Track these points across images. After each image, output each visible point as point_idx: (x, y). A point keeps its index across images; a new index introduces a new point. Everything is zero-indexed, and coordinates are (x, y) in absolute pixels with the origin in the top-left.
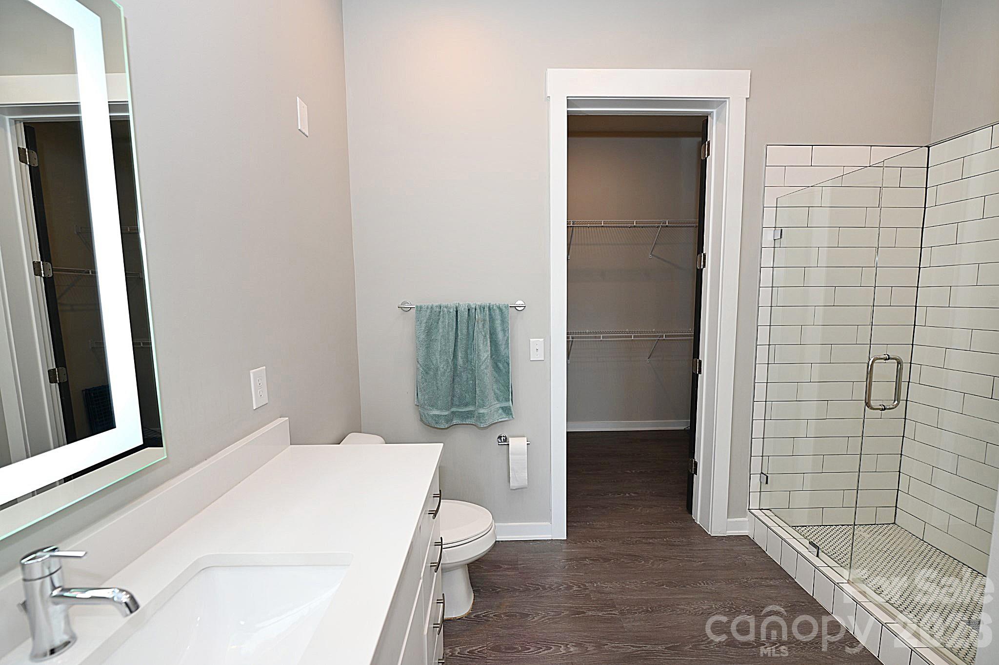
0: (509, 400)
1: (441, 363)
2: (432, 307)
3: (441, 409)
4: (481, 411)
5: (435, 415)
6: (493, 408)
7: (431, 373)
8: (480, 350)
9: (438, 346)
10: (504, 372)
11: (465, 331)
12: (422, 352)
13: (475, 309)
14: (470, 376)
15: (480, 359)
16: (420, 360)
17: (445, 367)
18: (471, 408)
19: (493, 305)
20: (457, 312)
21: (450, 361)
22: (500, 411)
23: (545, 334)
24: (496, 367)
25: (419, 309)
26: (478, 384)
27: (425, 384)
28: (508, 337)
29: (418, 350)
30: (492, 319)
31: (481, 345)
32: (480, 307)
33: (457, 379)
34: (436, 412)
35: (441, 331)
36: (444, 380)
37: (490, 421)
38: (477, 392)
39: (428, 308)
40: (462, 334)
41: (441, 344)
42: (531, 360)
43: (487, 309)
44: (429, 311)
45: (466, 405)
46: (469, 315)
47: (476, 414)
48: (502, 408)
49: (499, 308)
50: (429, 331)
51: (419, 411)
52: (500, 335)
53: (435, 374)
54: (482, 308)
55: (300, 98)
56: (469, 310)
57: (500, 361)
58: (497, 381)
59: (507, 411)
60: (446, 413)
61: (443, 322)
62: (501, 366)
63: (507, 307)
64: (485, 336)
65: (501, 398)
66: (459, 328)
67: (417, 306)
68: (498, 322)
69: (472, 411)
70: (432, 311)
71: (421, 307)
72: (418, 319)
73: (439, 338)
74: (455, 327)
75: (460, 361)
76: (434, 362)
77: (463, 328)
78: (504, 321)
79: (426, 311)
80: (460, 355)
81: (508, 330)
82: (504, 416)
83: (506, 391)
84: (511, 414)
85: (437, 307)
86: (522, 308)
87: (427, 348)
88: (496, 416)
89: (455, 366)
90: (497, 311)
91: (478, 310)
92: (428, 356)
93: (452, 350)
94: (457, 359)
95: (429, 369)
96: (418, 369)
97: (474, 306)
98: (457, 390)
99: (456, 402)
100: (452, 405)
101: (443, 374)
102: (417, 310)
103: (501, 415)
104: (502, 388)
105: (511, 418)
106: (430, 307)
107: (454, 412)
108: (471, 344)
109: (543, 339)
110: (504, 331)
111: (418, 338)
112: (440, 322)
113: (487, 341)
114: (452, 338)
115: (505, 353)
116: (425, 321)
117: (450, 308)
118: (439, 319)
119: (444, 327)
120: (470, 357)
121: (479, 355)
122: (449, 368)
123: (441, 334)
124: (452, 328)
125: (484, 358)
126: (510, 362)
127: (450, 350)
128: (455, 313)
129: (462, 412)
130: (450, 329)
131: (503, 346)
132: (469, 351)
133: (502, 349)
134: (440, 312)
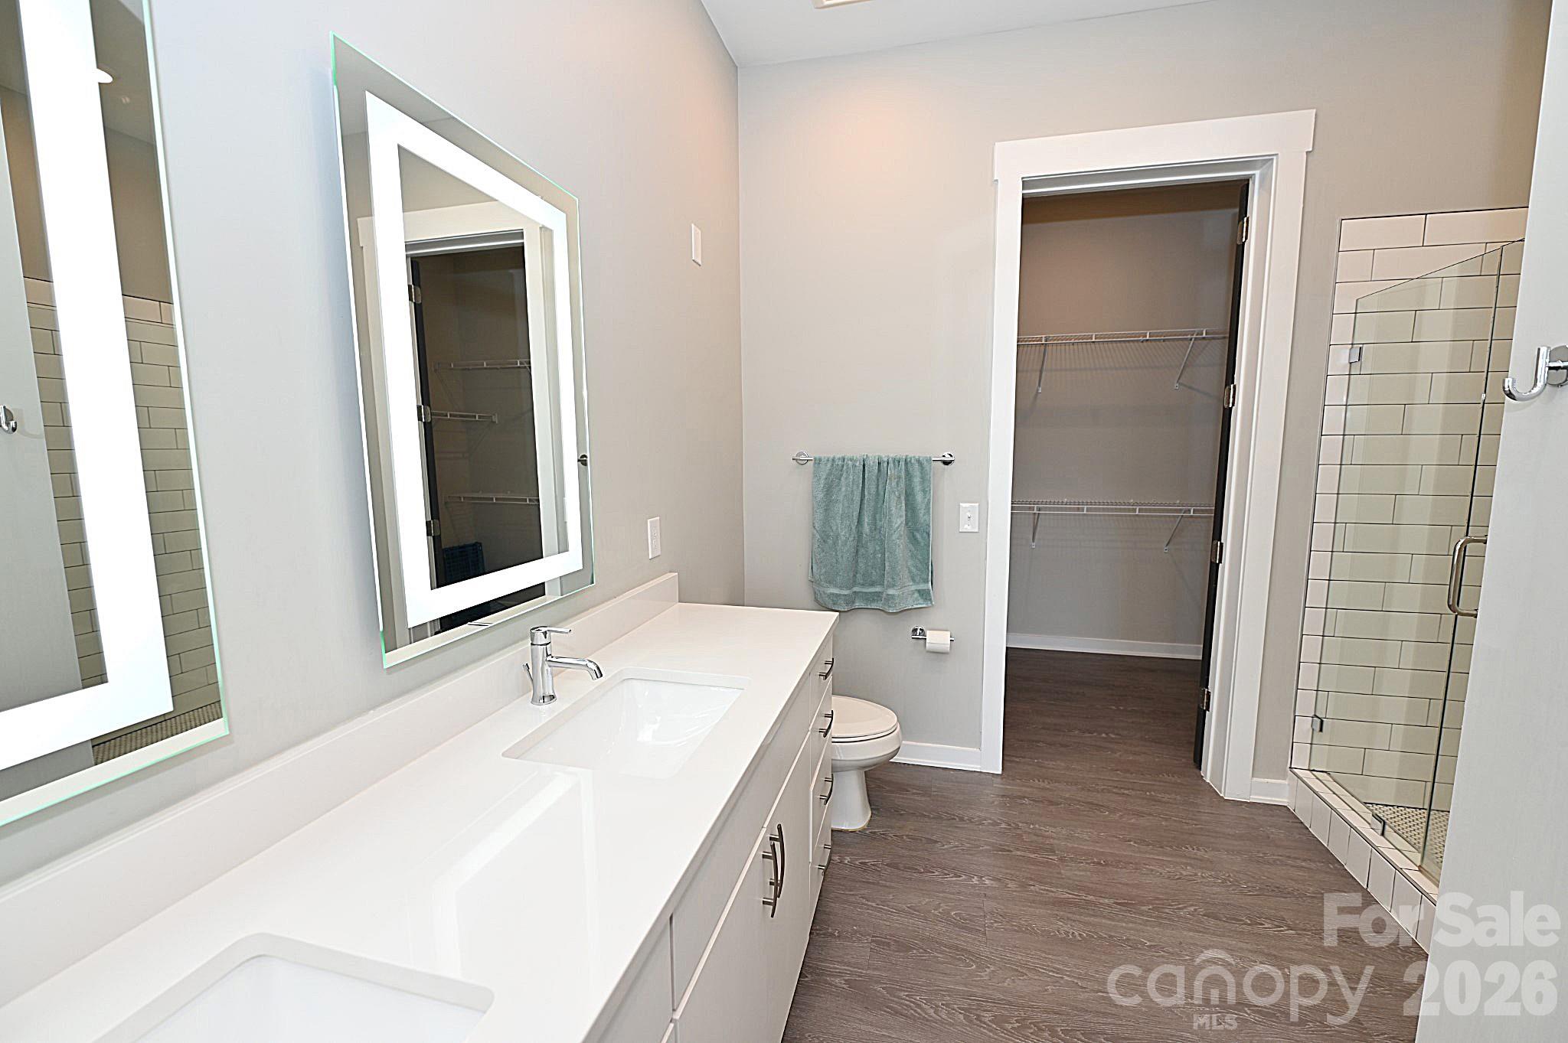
0: (928, 582)
1: (843, 530)
2: (833, 460)
3: (841, 588)
4: (891, 592)
5: (833, 594)
6: (905, 590)
7: (830, 542)
8: (892, 515)
9: (839, 508)
10: (922, 544)
11: (873, 490)
12: (820, 515)
13: (888, 463)
14: (878, 548)
15: (891, 526)
16: (817, 525)
17: (847, 535)
18: (878, 589)
19: (911, 458)
20: (864, 466)
21: (854, 528)
22: (916, 595)
23: (981, 497)
24: (913, 539)
25: (818, 461)
26: (888, 557)
27: (821, 555)
28: (929, 500)
29: (814, 512)
30: (909, 475)
31: (894, 509)
32: (894, 460)
33: (862, 551)
34: (836, 591)
35: (843, 489)
36: (844, 553)
37: (903, 606)
38: (887, 568)
39: (828, 460)
40: (869, 494)
41: (843, 505)
42: (961, 531)
43: (902, 463)
44: (829, 465)
45: (872, 584)
46: (879, 470)
47: (884, 596)
48: (919, 591)
49: (918, 461)
50: (829, 490)
51: (814, 589)
52: (919, 497)
53: (835, 543)
54: (897, 461)
55: (695, 225)
56: (879, 464)
57: (917, 530)
58: (913, 556)
59: (925, 595)
60: (846, 592)
61: (846, 478)
62: (918, 536)
63: (929, 460)
64: (899, 498)
65: (917, 579)
66: (866, 487)
67: (815, 459)
68: (917, 480)
69: (880, 592)
70: (833, 465)
71: (820, 460)
72: (816, 475)
73: (841, 498)
74: (861, 485)
75: (866, 529)
76: (834, 528)
77: (871, 488)
78: (924, 479)
79: (826, 464)
80: (866, 520)
81: (930, 490)
82: (921, 601)
83: (925, 569)
84: (930, 600)
85: (839, 459)
86: (951, 462)
87: (826, 510)
88: (910, 600)
89: (860, 534)
90: (916, 466)
91: (891, 464)
92: (827, 520)
93: (856, 514)
94: (862, 526)
95: (828, 536)
96: (814, 535)
97: (886, 459)
98: (862, 565)
99: (860, 580)
100: (855, 584)
101: (845, 544)
102: (815, 463)
103: (917, 599)
104: (919, 565)
105: (930, 605)
106: (830, 459)
107: (855, 592)
108: (881, 507)
109: (977, 504)
110: (924, 491)
111: (815, 497)
112: (842, 479)
113: (901, 503)
114: (857, 498)
115: (925, 520)
116: (824, 477)
117: (856, 461)
118: (841, 475)
119: (847, 485)
120: (879, 524)
121: (890, 522)
122: (853, 536)
123: (843, 494)
124: (858, 487)
125: (897, 525)
126: (931, 532)
127: (854, 514)
128: (862, 467)
129: (866, 593)
130: (855, 487)
131: (922, 511)
132: (878, 516)
133: (921, 515)
134: (843, 466)
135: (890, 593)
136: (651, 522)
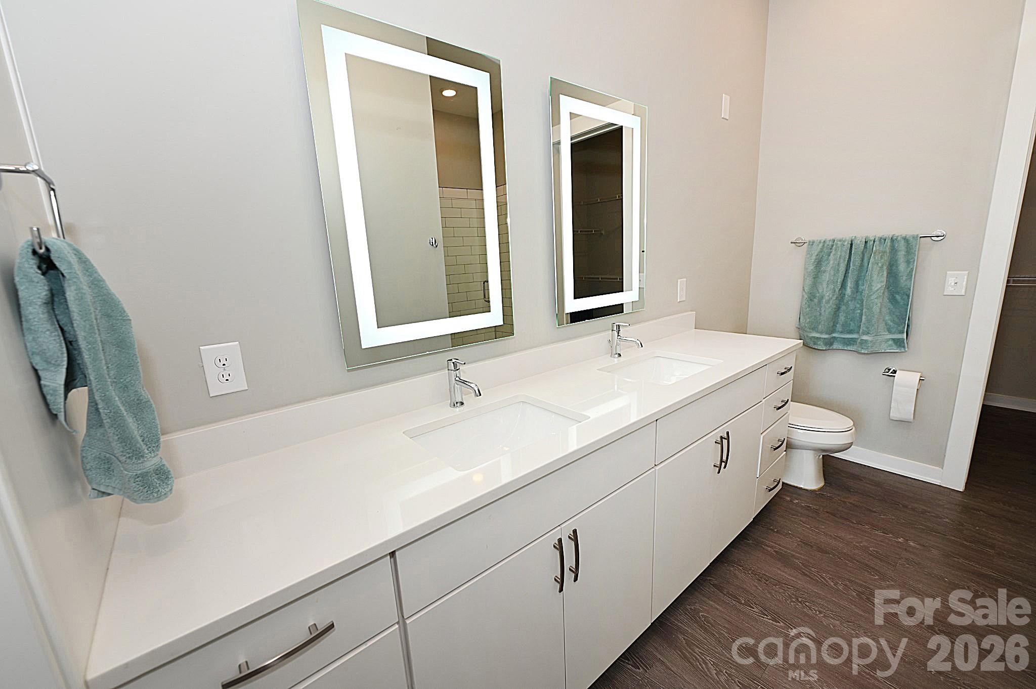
0: (903, 332)
1: (827, 291)
2: (824, 242)
3: (821, 333)
4: (865, 337)
5: (814, 337)
6: (880, 338)
7: (816, 300)
8: (873, 281)
9: (826, 277)
10: (902, 304)
11: (858, 263)
12: (809, 281)
13: (874, 241)
14: (858, 306)
15: (871, 289)
16: (806, 288)
17: (831, 296)
18: (854, 336)
19: (898, 237)
20: (851, 245)
21: (837, 290)
22: (890, 342)
23: (973, 266)
24: (893, 300)
25: (812, 243)
26: (865, 312)
27: (808, 309)
28: (912, 269)
29: (805, 279)
30: (894, 251)
31: (876, 276)
32: (880, 239)
33: (843, 308)
34: (817, 335)
35: (831, 262)
36: (827, 309)
37: (875, 349)
38: (863, 320)
39: (820, 242)
40: (853, 265)
41: (829, 274)
42: (945, 294)
43: (888, 242)
44: (821, 245)
45: (850, 332)
46: (865, 247)
47: (859, 341)
48: (893, 340)
49: (905, 238)
50: (819, 263)
51: (800, 333)
52: (902, 267)
53: (820, 302)
54: (883, 240)
55: (726, 94)
56: (866, 242)
57: (898, 293)
58: (891, 313)
59: (899, 343)
60: (826, 336)
61: (834, 255)
62: (898, 297)
63: (915, 237)
64: (881, 267)
65: (893, 330)
66: (852, 260)
67: (810, 242)
68: (901, 254)
69: (856, 339)
70: (824, 245)
72: (809, 253)
73: (828, 269)
74: (847, 259)
75: (849, 291)
76: (820, 291)
77: (856, 260)
78: (909, 251)
79: (818, 245)
80: (850, 284)
81: (914, 261)
82: (894, 347)
83: (902, 323)
84: (904, 347)
85: (830, 241)
86: (942, 238)
87: (814, 278)
88: (884, 346)
89: (841, 297)
90: (903, 242)
91: (877, 243)
92: (815, 283)
93: (840, 280)
94: (845, 289)
95: (815, 296)
96: (803, 296)
97: (873, 238)
98: (842, 318)
99: (839, 327)
100: (833, 331)
101: (827, 302)
102: (809, 244)
103: (891, 346)
104: (897, 320)
105: (903, 351)
106: (822, 241)
107: (835, 337)
108: (865, 275)
109: (967, 272)
110: (908, 262)
111: (806, 269)
112: (831, 255)
113: (883, 272)
114: (842, 268)
115: (906, 285)
116: (816, 254)
117: (844, 241)
118: (831, 252)
119: (835, 259)
120: (861, 288)
121: (870, 286)
122: (835, 296)
123: (831, 266)
124: (844, 261)
125: (876, 289)
126: (911, 295)
127: (839, 281)
128: (849, 246)
129: (844, 338)
130: (842, 261)
131: (904, 278)
132: (860, 282)
133: (902, 281)
134: (833, 246)
135: (863, 338)
136: (680, 281)
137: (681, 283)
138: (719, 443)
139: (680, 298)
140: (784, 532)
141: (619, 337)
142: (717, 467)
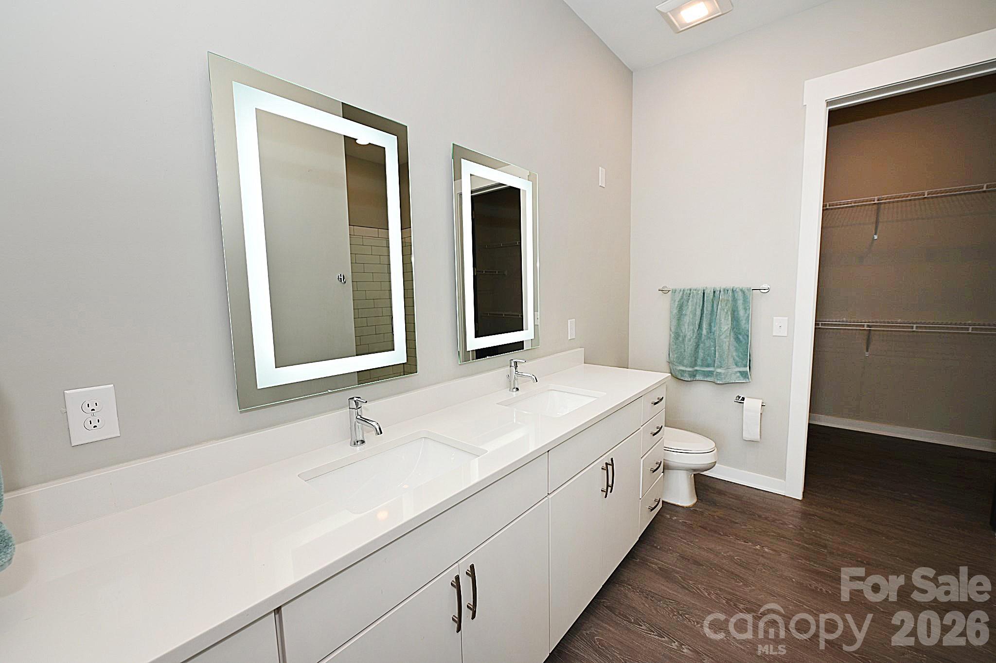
0: (747, 366)
1: (688, 331)
2: (684, 290)
3: (686, 366)
4: (719, 370)
5: (681, 370)
6: (730, 371)
7: (681, 339)
8: (721, 323)
9: (687, 319)
10: (744, 342)
11: (710, 309)
12: (674, 322)
13: (720, 292)
14: (712, 344)
15: (721, 331)
16: (672, 329)
17: (691, 335)
18: (711, 369)
19: (737, 289)
20: (704, 293)
21: (696, 331)
22: (738, 374)
23: (790, 313)
24: (737, 339)
25: (674, 291)
26: (718, 349)
27: (675, 347)
28: (749, 314)
29: (671, 321)
30: (735, 300)
31: (723, 320)
32: (724, 290)
33: (701, 345)
34: (684, 369)
35: (690, 307)
36: (689, 346)
37: (727, 380)
38: (717, 356)
39: (680, 291)
40: (707, 310)
41: (689, 317)
42: (774, 335)
43: (730, 292)
44: (681, 293)
45: (708, 366)
46: (714, 296)
47: (715, 373)
48: (740, 372)
49: (741, 290)
50: (681, 308)
51: (669, 367)
52: (741, 312)
53: (683, 340)
54: (726, 291)
55: (601, 167)
56: (714, 292)
57: (740, 334)
58: (737, 350)
59: (744, 375)
60: (690, 369)
61: (692, 301)
62: (741, 337)
63: (748, 290)
64: (727, 313)
65: (739, 364)
66: (705, 306)
67: (673, 290)
68: (740, 302)
69: (712, 371)
70: (683, 294)
71: (675, 290)
72: (673, 300)
73: (688, 313)
74: (701, 305)
75: (704, 332)
76: (683, 331)
77: (708, 306)
78: (746, 300)
79: (679, 293)
80: (705, 326)
81: (749, 309)
82: (742, 378)
83: (746, 358)
84: (748, 378)
85: (688, 290)
86: (767, 291)
87: (678, 320)
88: (734, 377)
89: (699, 335)
90: (740, 293)
91: (722, 293)
92: (679, 325)
93: (697, 322)
94: (702, 330)
95: (679, 336)
96: (670, 335)
97: (719, 289)
98: (701, 354)
99: (699, 362)
100: (695, 365)
101: (690, 340)
102: (672, 292)
103: (738, 377)
104: (741, 356)
105: (748, 381)
106: (682, 290)
107: (697, 370)
108: (715, 319)
109: (787, 318)
110: (745, 309)
111: (671, 312)
112: (689, 301)
113: (728, 316)
114: (698, 313)
115: (745, 328)
116: (678, 300)
117: (698, 291)
118: (689, 299)
119: (692, 305)
120: (713, 329)
121: (720, 328)
122: (695, 336)
123: (690, 310)
124: (699, 306)
125: (724, 330)
126: (750, 335)
127: (696, 322)
128: (702, 294)
129: (704, 371)
130: (698, 307)
131: (744, 322)
132: (713, 325)
133: (742, 324)
134: (690, 294)
135: (718, 371)
136: (570, 321)
137: (571, 323)
138: (604, 469)
139: (570, 336)
140: (665, 548)
141: (517, 373)
142: (604, 491)
